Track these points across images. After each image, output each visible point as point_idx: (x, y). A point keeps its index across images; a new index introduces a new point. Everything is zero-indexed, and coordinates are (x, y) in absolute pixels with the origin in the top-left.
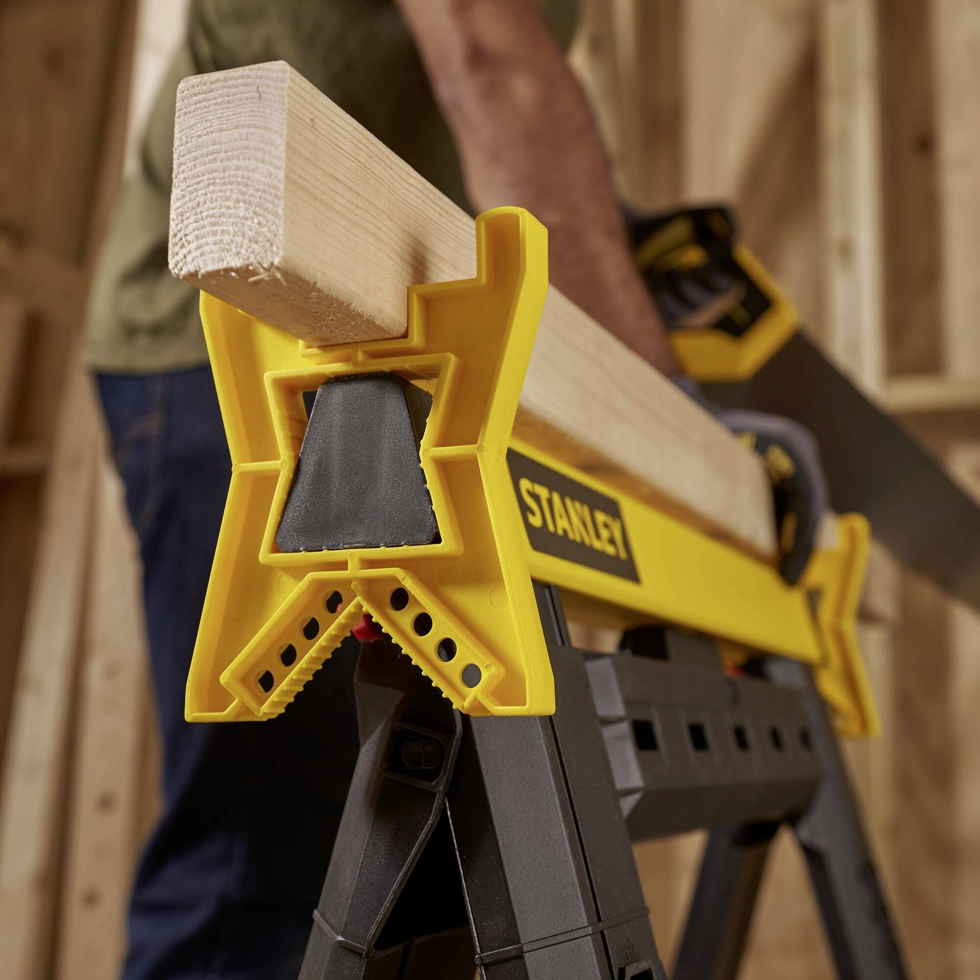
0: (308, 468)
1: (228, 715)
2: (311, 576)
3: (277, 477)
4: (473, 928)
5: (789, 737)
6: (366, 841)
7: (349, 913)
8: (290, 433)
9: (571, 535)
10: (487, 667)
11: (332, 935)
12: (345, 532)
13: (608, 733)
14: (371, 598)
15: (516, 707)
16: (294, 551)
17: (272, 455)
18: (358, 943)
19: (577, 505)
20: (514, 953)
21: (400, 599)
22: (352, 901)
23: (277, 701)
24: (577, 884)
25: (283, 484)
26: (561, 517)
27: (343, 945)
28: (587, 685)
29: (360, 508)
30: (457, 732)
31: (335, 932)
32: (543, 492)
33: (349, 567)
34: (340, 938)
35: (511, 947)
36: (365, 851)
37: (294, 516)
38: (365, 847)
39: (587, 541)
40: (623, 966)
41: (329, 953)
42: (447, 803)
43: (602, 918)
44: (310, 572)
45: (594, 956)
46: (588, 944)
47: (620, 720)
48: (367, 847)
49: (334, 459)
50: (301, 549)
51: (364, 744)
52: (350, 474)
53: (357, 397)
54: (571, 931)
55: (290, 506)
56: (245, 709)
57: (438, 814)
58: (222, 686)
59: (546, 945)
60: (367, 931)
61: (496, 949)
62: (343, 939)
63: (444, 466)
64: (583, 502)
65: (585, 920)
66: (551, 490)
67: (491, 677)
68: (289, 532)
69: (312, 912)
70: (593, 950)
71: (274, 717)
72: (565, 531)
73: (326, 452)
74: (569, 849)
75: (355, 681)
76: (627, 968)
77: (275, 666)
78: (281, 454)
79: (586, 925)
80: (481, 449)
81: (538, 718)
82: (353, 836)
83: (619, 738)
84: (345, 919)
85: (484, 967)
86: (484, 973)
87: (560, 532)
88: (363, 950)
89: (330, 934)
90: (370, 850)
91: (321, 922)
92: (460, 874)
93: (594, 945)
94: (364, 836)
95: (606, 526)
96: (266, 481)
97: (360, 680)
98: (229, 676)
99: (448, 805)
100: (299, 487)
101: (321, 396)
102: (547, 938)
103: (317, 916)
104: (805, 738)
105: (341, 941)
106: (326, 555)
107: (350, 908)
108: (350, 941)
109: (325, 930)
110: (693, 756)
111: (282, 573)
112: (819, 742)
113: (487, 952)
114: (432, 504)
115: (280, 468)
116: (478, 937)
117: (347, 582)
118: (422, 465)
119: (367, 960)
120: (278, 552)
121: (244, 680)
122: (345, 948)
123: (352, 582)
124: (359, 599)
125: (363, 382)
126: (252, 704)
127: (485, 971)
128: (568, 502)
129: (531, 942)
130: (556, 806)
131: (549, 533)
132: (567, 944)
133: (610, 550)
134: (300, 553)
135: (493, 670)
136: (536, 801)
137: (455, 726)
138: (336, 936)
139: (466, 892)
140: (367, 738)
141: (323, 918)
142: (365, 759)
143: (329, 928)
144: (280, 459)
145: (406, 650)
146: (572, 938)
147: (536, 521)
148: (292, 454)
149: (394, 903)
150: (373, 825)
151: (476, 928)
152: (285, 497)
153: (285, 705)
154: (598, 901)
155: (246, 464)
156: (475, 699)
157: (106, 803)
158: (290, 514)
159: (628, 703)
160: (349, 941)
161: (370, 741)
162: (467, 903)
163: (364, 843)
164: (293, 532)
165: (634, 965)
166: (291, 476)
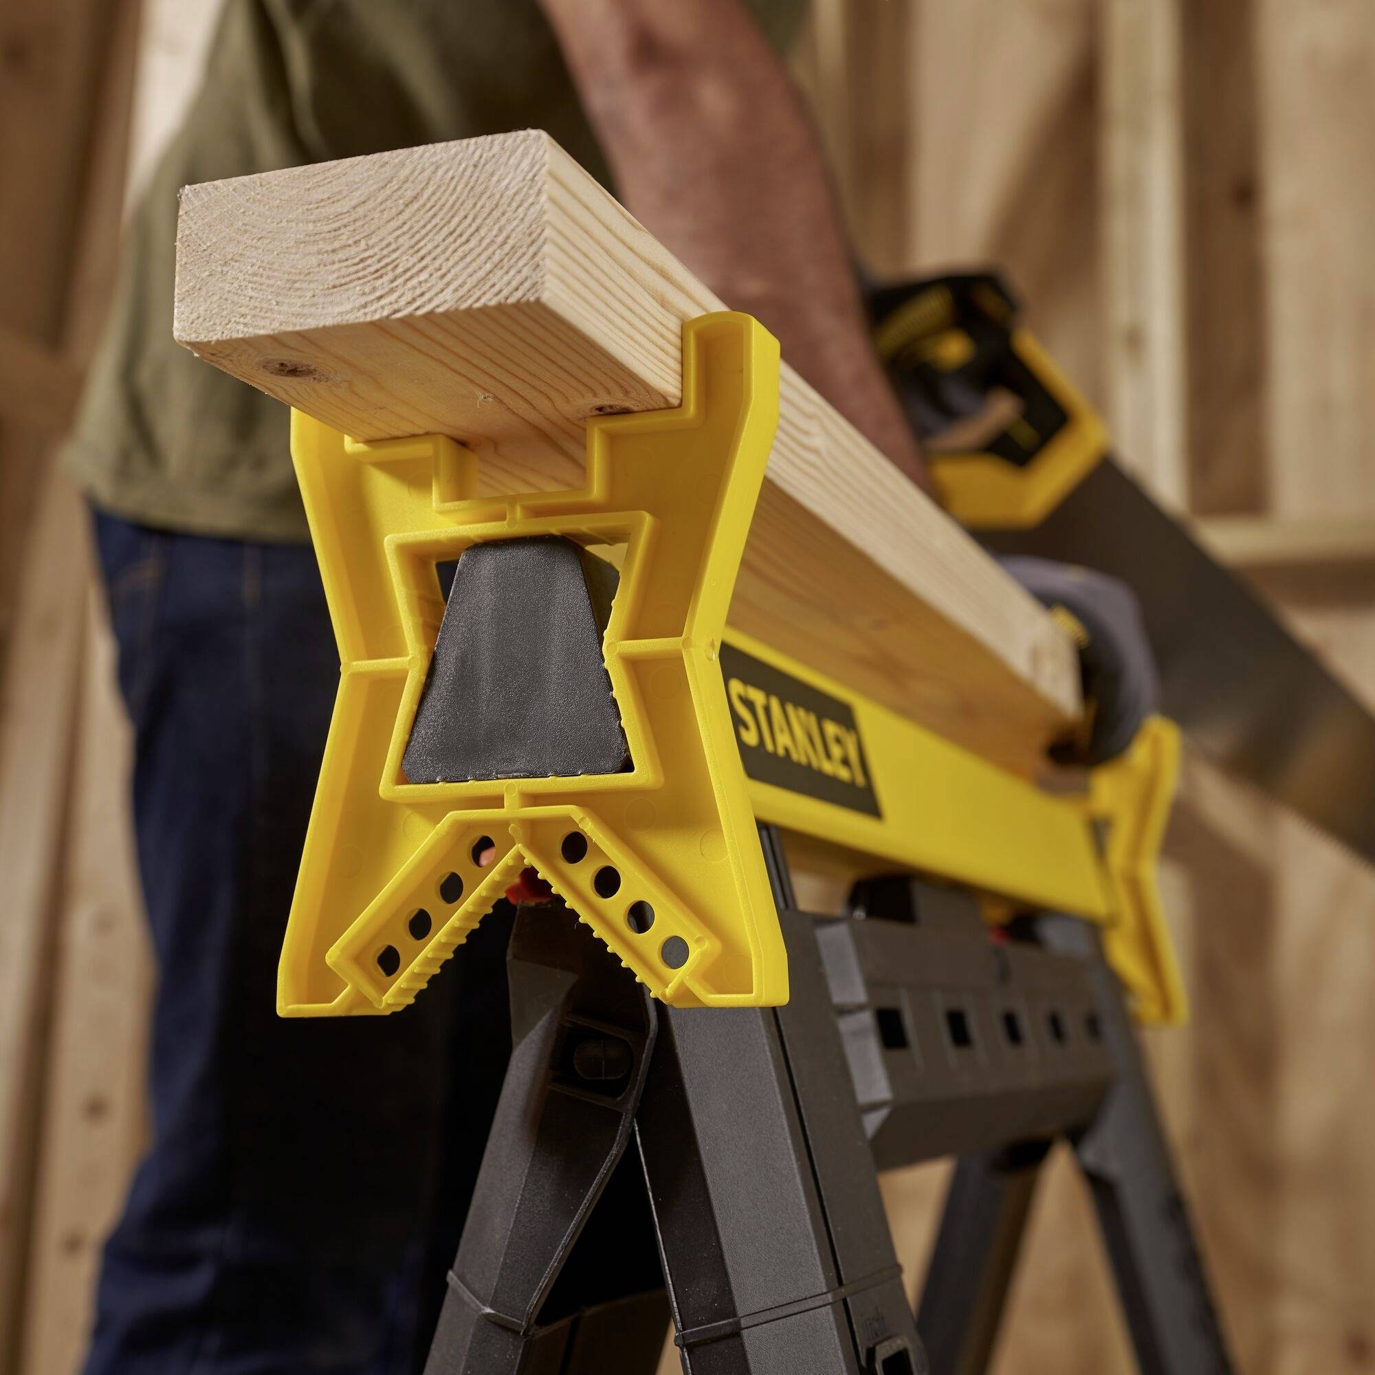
0: (447, 668)
1: (335, 1008)
2: (452, 816)
3: (402, 680)
4: (671, 1296)
5: (1073, 1025)
6: (524, 1178)
7: (501, 1276)
8: (420, 621)
9: (795, 756)
10: (698, 940)
11: (477, 1305)
12: (499, 757)
13: (846, 1025)
14: (534, 844)
15: (739, 996)
16: (428, 782)
17: (395, 649)
18: (513, 1317)
19: (802, 713)
20: (728, 1330)
21: (575, 847)
22: (505, 1259)
23: (405, 987)
24: (812, 1235)
25: (412, 689)
26: (782, 731)
27: (493, 1320)
28: (819, 962)
29: (520, 724)
30: (651, 1030)
31: (481, 1302)
32: (757, 697)
33: (506, 804)
34: (488, 1310)
35: (724, 1322)
36: (523, 1191)
37: (427, 733)
38: (523, 1186)
39: (815, 763)
40: (871, 1346)
41: (471, 1331)
42: (636, 1125)
43: (844, 1281)
44: (452, 811)
45: (835, 1333)
46: (827, 1317)
47: (860, 1008)
48: (525, 1186)
49: (484, 654)
50: (438, 780)
51: (518, 1044)
52: (506, 676)
53: (516, 569)
54: (804, 1299)
55: (422, 719)
56: (362, 999)
57: (624, 1141)
58: (329, 969)
59: (771, 1318)
60: (527, 1300)
61: (704, 1324)
62: (492, 1312)
63: (634, 665)
64: (808, 709)
65: (824, 1285)
66: (768, 693)
67: (703, 954)
68: (420, 756)
69: (446, 1274)
70: (834, 1326)
71: (400, 1009)
72: (787, 750)
73: (472, 645)
74: (801, 1188)
75: (509, 958)
76: (878, 1348)
77: (402, 940)
78: (409, 649)
79: (825, 1290)
80: (687, 643)
81: (758, 1010)
82: (504, 1170)
83: (858, 1034)
84: (495, 1284)
85: (686, 1349)
86: (687, 1357)
87: (781, 752)
88: (521, 1325)
89: (473, 1305)
90: (530, 1190)
91: (460, 1286)
92: (654, 1222)
93: (835, 1318)
94: (520, 1171)
95: (838, 740)
96: (388, 686)
97: (515, 956)
98: (339, 953)
99: (637, 1129)
100: (434, 693)
101: (464, 565)
102: (772, 1308)
103: (452, 1279)
104: (1093, 1025)
105: (489, 1314)
106: (473, 787)
107: (502, 1269)
108: (503, 1314)
109: (466, 1298)
110: (952, 1055)
111: (410, 812)
112: (1109, 1029)
113: (690, 1329)
114: (620, 719)
115: (408, 667)
116: (678, 1307)
117: (504, 824)
118: (606, 665)
119: (525, 1340)
120: (408, 783)
121: (357, 959)
122: (495, 1323)
123: (509, 825)
124: (519, 847)
125: (523, 547)
126: (369, 991)
127: (688, 1355)
128: (790, 709)
129: (750, 1314)
130: (784, 1129)
131: (767, 753)
132: (798, 1316)
133: (844, 774)
134: (436, 785)
135: (707, 945)
136: (757, 1123)
137: (649, 1021)
138: (482, 1307)
139: (662, 1247)
140: (524, 1036)
141: (462, 1282)
142: (520, 1065)
143: (471, 1296)
144: (406, 655)
145: (584, 917)
146: (806, 1309)
147: (751, 738)
148: (424, 648)
149: (563, 1263)
150: (534, 1155)
151: (675, 1296)
152: (415, 707)
153: (415, 993)
154: (838, 1258)
155: (360, 663)
156: (682, 985)
157: (96, 1109)
158: (422, 731)
159: (872, 984)
160: (501, 1314)
161: (527, 1040)
162: (664, 1262)
163: (521, 1180)
164: (427, 756)
165: (886, 1343)
166: (423, 678)
